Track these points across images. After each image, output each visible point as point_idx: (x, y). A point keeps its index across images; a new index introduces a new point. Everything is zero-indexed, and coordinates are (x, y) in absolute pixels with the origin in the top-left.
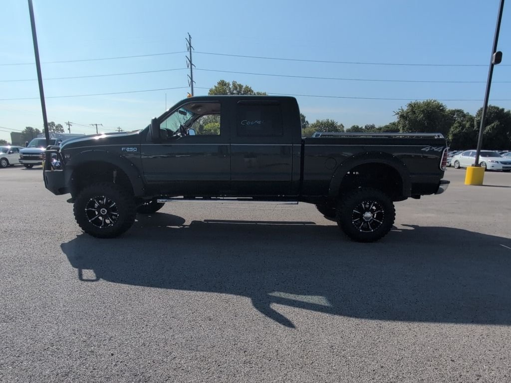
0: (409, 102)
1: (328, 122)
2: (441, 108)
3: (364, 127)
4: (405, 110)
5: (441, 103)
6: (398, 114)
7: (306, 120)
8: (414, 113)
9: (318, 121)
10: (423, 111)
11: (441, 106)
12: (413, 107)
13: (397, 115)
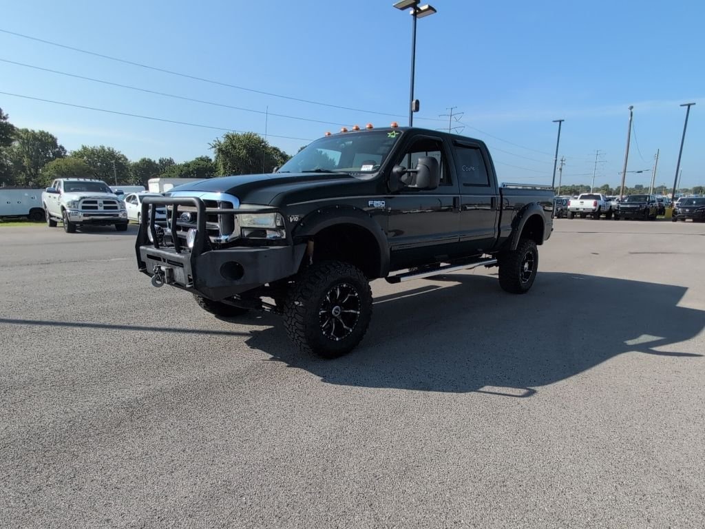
0: (226, 132)
1: (104, 151)
2: (263, 144)
3: (157, 162)
4: (222, 142)
5: (261, 138)
6: (215, 147)
7: (59, 143)
8: (234, 147)
9: (84, 148)
10: (245, 146)
11: (263, 142)
12: (231, 139)
13: (214, 149)
